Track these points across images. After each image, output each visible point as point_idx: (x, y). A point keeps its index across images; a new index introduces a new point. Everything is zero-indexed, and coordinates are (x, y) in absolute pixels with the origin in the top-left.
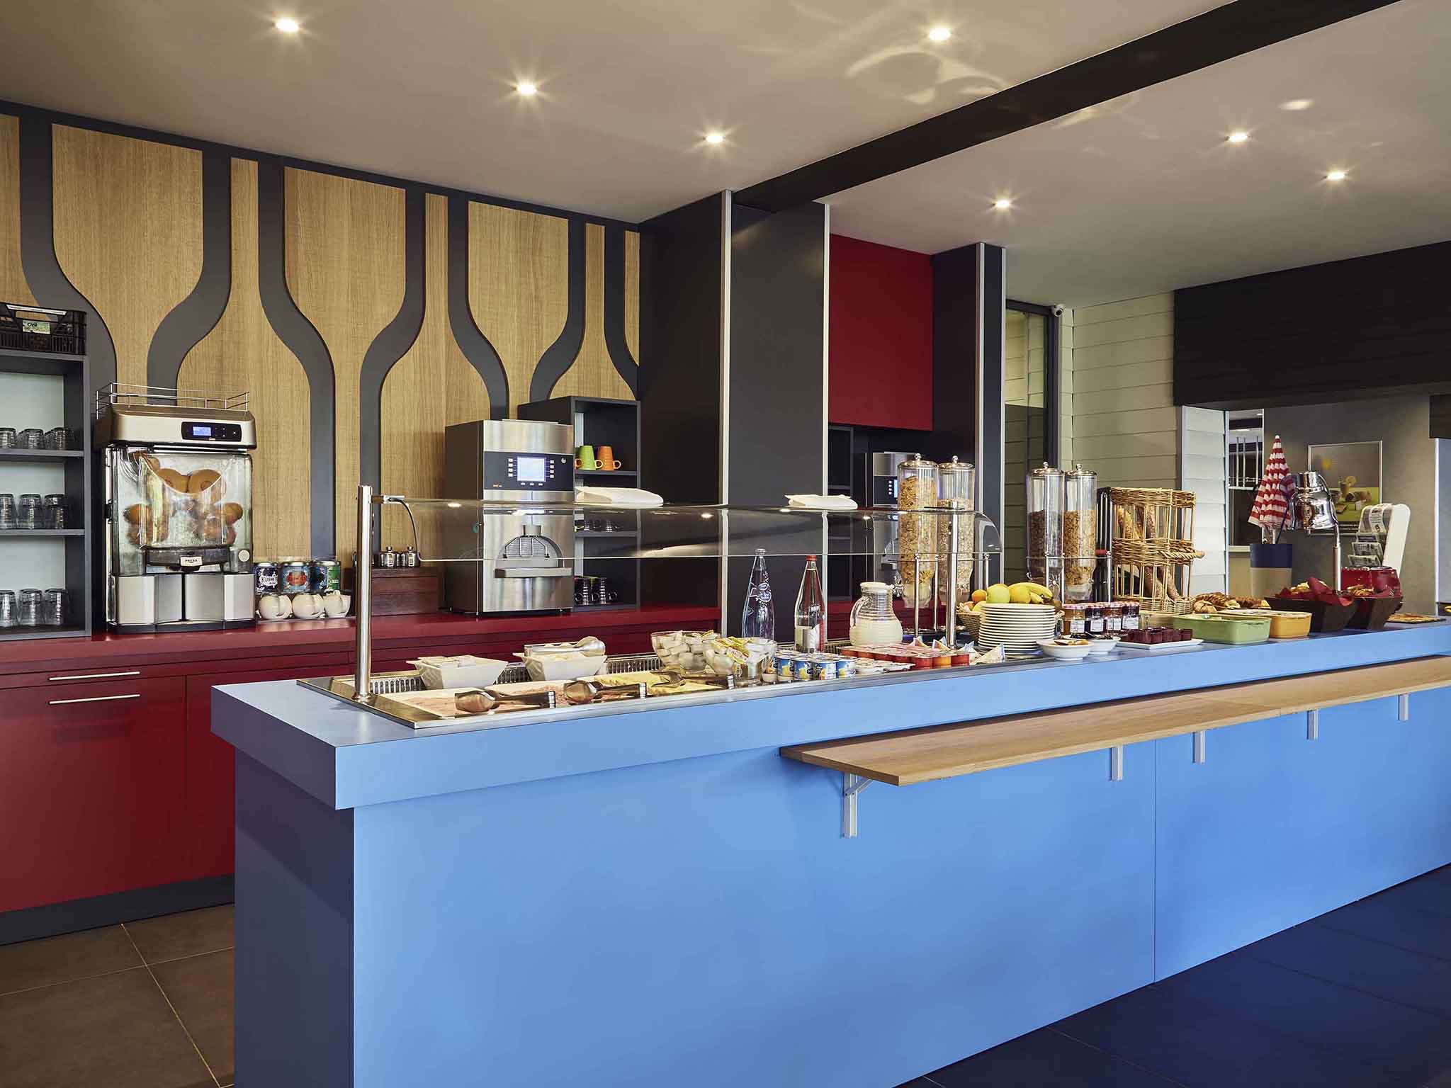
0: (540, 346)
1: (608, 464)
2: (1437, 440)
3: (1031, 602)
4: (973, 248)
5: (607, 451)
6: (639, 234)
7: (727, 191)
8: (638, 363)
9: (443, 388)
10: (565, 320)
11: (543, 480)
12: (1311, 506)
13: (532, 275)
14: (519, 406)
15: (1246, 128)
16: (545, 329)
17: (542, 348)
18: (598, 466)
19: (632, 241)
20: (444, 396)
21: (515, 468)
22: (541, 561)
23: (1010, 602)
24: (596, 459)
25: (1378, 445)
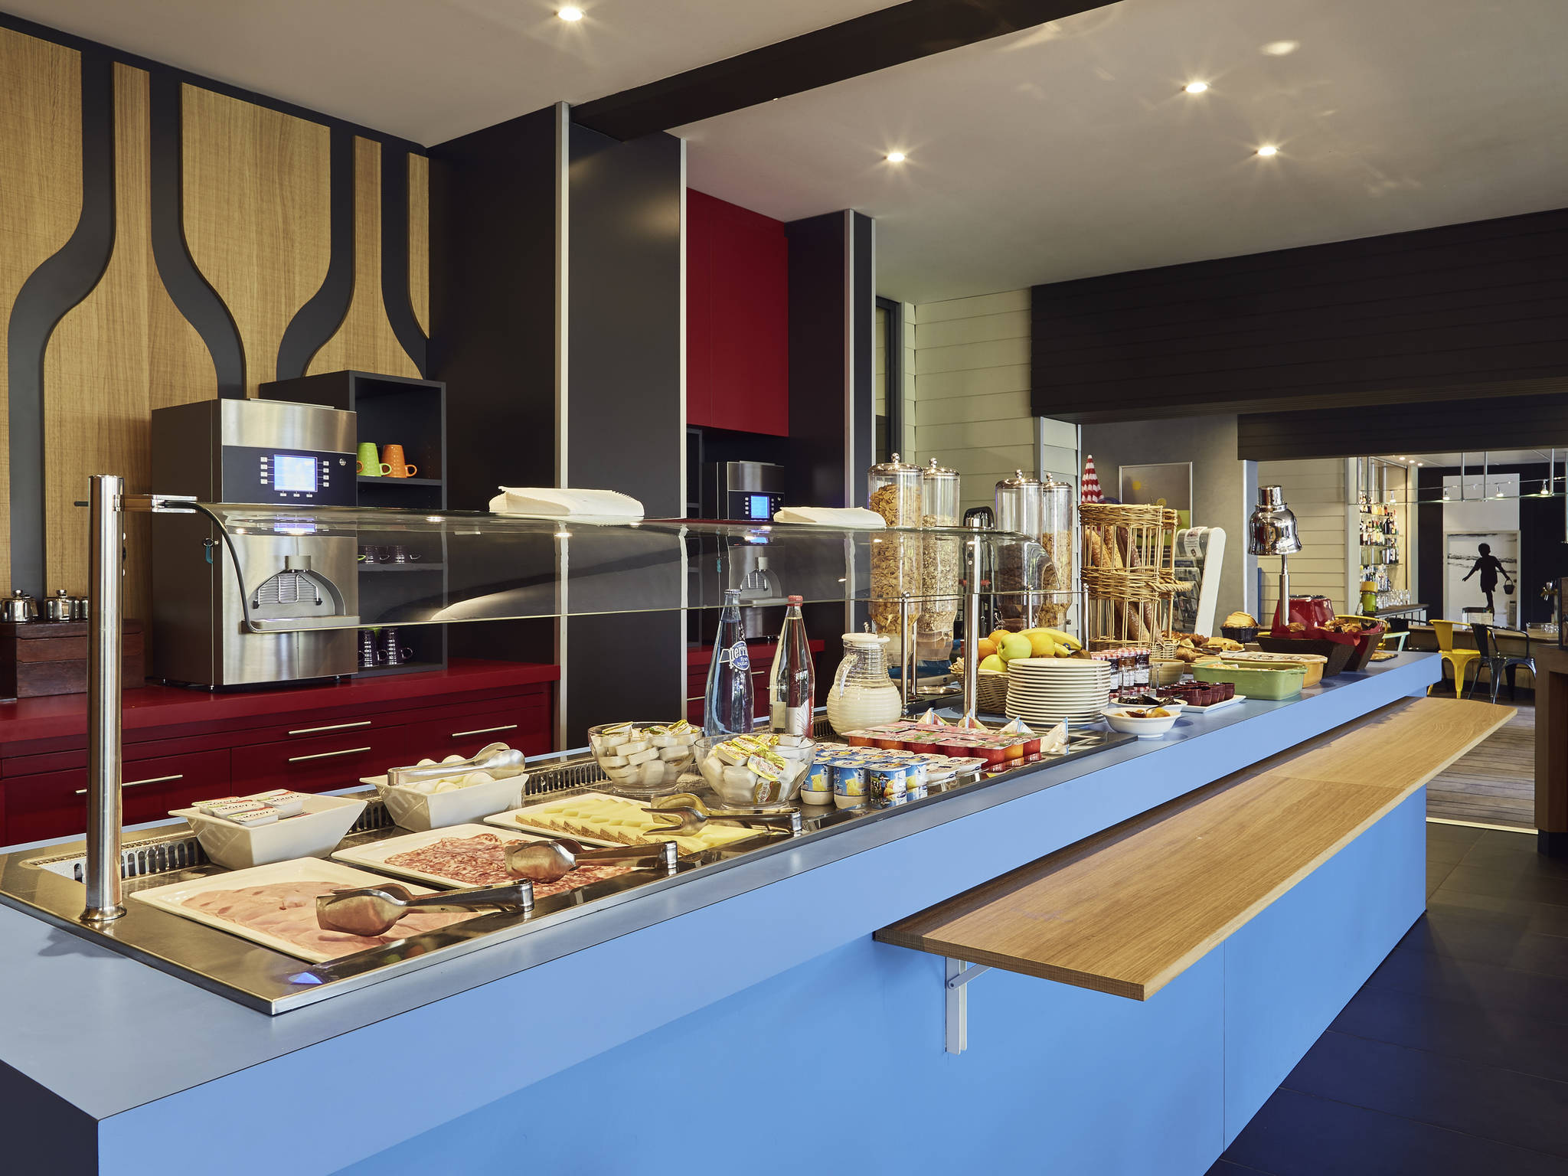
0: (290, 300)
1: (398, 469)
2: (1245, 461)
3: (1057, 655)
4: (840, 217)
5: (396, 451)
6: (428, 159)
7: (563, 103)
8: (427, 334)
9: (145, 354)
10: (327, 267)
11: (313, 489)
12: (1275, 527)
13: (278, 200)
14: (261, 385)
15: (1207, 75)
16: (297, 279)
17: (294, 305)
18: (384, 472)
19: (418, 169)
20: (146, 366)
21: (271, 471)
22: (310, 609)
23: (1031, 657)
24: (380, 462)
25: (1188, 466)
